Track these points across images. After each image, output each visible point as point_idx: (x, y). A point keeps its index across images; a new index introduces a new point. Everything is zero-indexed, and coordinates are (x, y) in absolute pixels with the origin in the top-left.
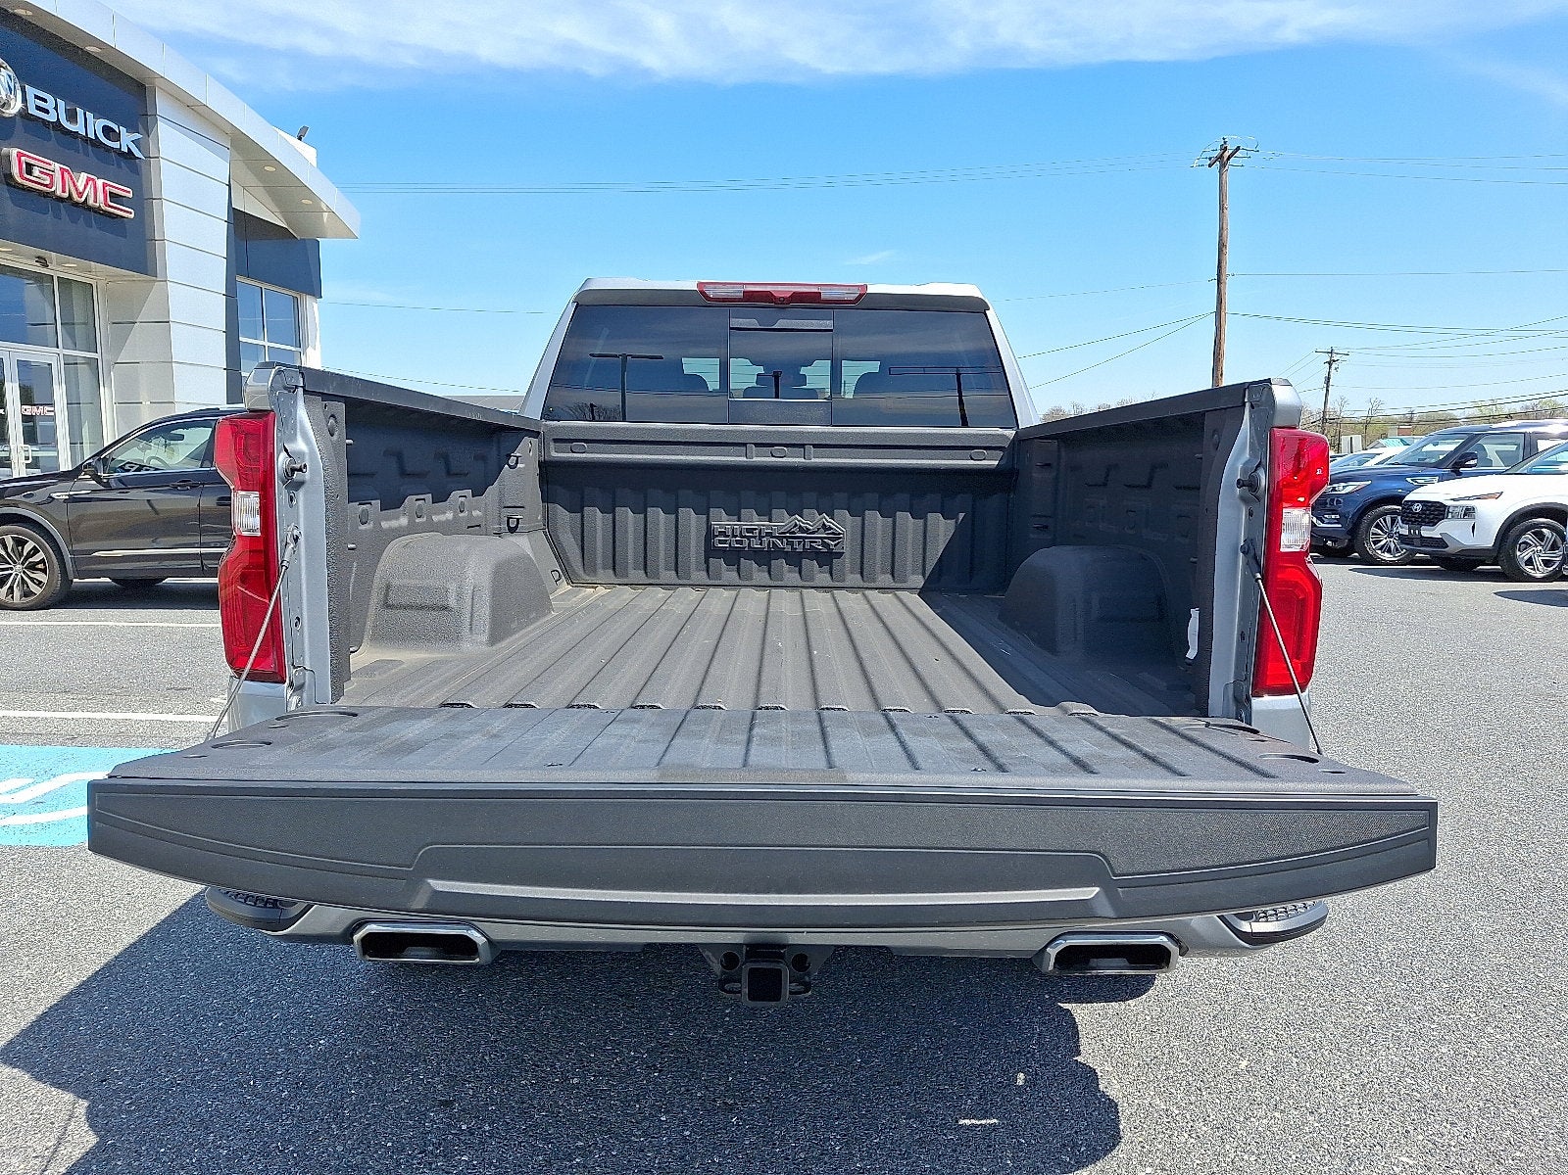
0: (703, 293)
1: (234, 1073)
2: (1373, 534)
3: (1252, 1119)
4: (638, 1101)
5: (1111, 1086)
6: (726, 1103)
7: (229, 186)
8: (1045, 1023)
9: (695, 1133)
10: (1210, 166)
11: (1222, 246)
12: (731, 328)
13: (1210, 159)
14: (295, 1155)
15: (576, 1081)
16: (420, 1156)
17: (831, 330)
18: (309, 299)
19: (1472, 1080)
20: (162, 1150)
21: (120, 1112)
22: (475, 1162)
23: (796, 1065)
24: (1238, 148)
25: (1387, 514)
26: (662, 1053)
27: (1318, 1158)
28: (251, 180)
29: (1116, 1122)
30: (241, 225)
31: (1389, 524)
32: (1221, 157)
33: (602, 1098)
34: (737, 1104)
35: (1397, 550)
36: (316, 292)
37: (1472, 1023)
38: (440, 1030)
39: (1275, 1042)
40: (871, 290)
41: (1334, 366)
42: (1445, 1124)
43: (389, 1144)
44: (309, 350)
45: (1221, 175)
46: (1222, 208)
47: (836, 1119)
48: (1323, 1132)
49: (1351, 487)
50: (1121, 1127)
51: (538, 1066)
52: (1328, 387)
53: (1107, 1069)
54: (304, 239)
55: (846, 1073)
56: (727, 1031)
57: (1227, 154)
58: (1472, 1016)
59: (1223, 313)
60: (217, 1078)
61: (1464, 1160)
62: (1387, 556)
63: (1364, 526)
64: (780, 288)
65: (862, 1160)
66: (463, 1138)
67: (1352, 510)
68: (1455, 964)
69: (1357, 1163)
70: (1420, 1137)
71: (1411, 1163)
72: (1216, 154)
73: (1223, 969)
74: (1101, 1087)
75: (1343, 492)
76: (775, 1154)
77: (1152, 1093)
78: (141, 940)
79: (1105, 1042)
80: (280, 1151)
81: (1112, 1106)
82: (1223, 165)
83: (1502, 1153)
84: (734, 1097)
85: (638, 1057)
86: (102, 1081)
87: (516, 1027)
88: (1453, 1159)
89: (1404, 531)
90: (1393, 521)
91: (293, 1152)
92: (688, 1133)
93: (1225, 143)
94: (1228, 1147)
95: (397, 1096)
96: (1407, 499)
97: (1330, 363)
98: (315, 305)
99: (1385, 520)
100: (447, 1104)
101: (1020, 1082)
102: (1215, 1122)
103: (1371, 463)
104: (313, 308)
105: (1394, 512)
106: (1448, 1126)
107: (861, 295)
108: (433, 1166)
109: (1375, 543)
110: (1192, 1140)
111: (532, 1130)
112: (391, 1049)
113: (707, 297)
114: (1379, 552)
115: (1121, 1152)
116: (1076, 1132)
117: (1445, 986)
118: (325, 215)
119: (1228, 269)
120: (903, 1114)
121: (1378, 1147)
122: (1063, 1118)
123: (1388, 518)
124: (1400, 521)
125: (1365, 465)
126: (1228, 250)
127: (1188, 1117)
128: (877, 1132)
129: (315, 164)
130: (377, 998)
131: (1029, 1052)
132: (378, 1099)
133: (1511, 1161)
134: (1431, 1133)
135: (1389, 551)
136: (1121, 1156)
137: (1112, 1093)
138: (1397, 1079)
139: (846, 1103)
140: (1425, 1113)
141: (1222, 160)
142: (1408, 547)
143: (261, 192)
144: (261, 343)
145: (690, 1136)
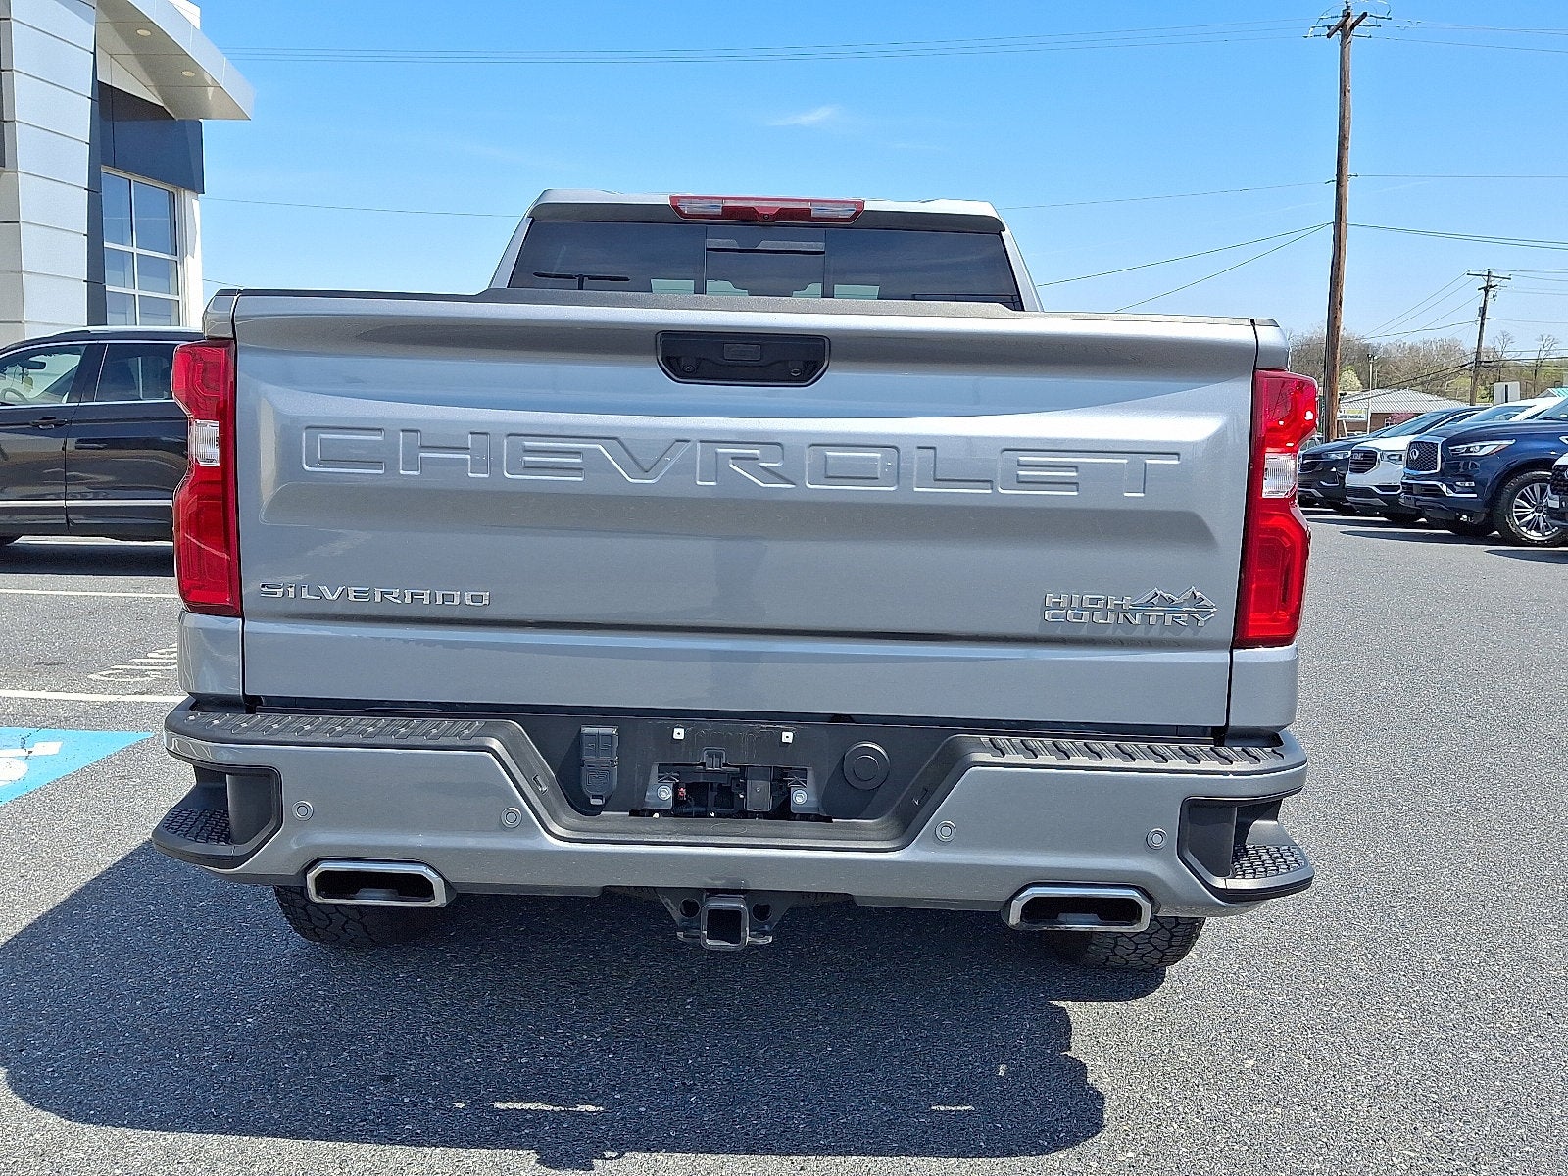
0: (676, 208)
1: (158, 1047)
2: (1517, 507)
3: (1250, 1114)
4: (591, 1080)
5: (1100, 1077)
6: (684, 1084)
7: (94, 54)
8: (1036, 1020)
9: (651, 1109)
10: (1329, 36)
11: (1343, 140)
12: (707, 249)
13: (1329, 27)
14: (230, 1120)
15: (524, 1061)
16: (361, 1124)
17: (823, 252)
18: (188, 195)
19: (1498, 1083)
20: (92, 1112)
21: (43, 1077)
22: (419, 1131)
23: (762, 1051)
24: (1365, 14)
25: (1534, 482)
26: (618, 1037)
27: (1315, 1149)
28: (120, 45)
29: (1101, 1112)
30: (108, 101)
31: (1537, 494)
32: (1342, 26)
33: (551, 1077)
34: (695, 1085)
35: (1547, 527)
36: (196, 186)
37: (1513, 1032)
38: (375, 1012)
39: (1289, 1045)
40: (867, 207)
41: (1490, 294)
42: (1458, 1122)
43: (329, 1113)
44: (189, 259)
45: (1343, 48)
46: (1343, 91)
47: (802, 1100)
48: (1324, 1127)
49: (1490, 447)
50: (1106, 1116)
51: (483, 1047)
52: (1482, 320)
53: (1099, 1063)
54: (184, 121)
55: (815, 1060)
56: (687, 1019)
57: (1350, 22)
58: (1513, 1024)
59: (1343, 225)
60: (141, 1052)
61: (1469, 1153)
62: (1534, 535)
63: (1505, 496)
64: (765, 204)
65: (827, 1137)
66: (406, 1110)
67: (1490, 477)
68: (1508, 976)
69: (1355, 1155)
70: (1429, 1134)
71: (1413, 1155)
72: (1337, 21)
73: (1244, 975)
74: (1090, 1080)
75: (1481, 453)
76: (735, 1129)
77: (1144, 1087)
78: (42, 919)
79: (1100, 1039)
80: (214, 1117)
81: (1099, 1098)
82: (1345, 36)
83: (1511, 1147)
84: (694, 1078)
85: (592, 1041)
86: (21, 1050)
87: (459, 1010)
88: (1458, 1152)
89: (1555, 503)
90: (1543, 491)
91: (228, 1117)
92: (643, 1109)
93: (1348, 7)
94: (1219, 1137)
95: (334, 1071)
96: (1557, 463)
97: (1486, 290)
98: (196, 204)
99: (1532, 489)
100: (387, 1079)
101: (1001, 1073)
102: (1209, 1115)
103: (1520, 418)
104: (194, 207)
105: (1543, 479)
106: (1461, 1124)
107: (857, 213)
108: (375, 1133)
109: (1520, 518)
110: (1183, 1131)
111: (479, 1104)
112: (325, 1028)
113: (681, 213)
114: (1524, 529)
115: (1102, 1138)
116: (1057, 1120)
117: (1492, 996)
118: (210, 90)
119: (1351, 168)
120: (874, 1098)
121: (1381, 1141)
122: (1045, 1106)
123: (1536, 488)
124: (1550, 492)
125: (1511, 420)
126: (1351, 144)
127: (1181, 1110)
128: (844, 1113)
129: (198, 27)
130: (307, 981)
131: (1016, 1046)
132: (314, 1074)
133: (1518, 1155)
134: (1440, 1129)
135: (1537, 529)
136: (1103, 1142)
137: (1099, 1087)
138: (1416, 1081)
139: (813, 1087)
140: (1439, 1112)
141: (1344, 28)
142: (1560, 523)
143: (133, 63)
144: (131, 249)
145: (645, 1112)
